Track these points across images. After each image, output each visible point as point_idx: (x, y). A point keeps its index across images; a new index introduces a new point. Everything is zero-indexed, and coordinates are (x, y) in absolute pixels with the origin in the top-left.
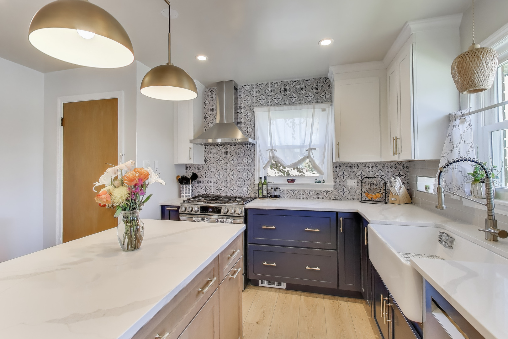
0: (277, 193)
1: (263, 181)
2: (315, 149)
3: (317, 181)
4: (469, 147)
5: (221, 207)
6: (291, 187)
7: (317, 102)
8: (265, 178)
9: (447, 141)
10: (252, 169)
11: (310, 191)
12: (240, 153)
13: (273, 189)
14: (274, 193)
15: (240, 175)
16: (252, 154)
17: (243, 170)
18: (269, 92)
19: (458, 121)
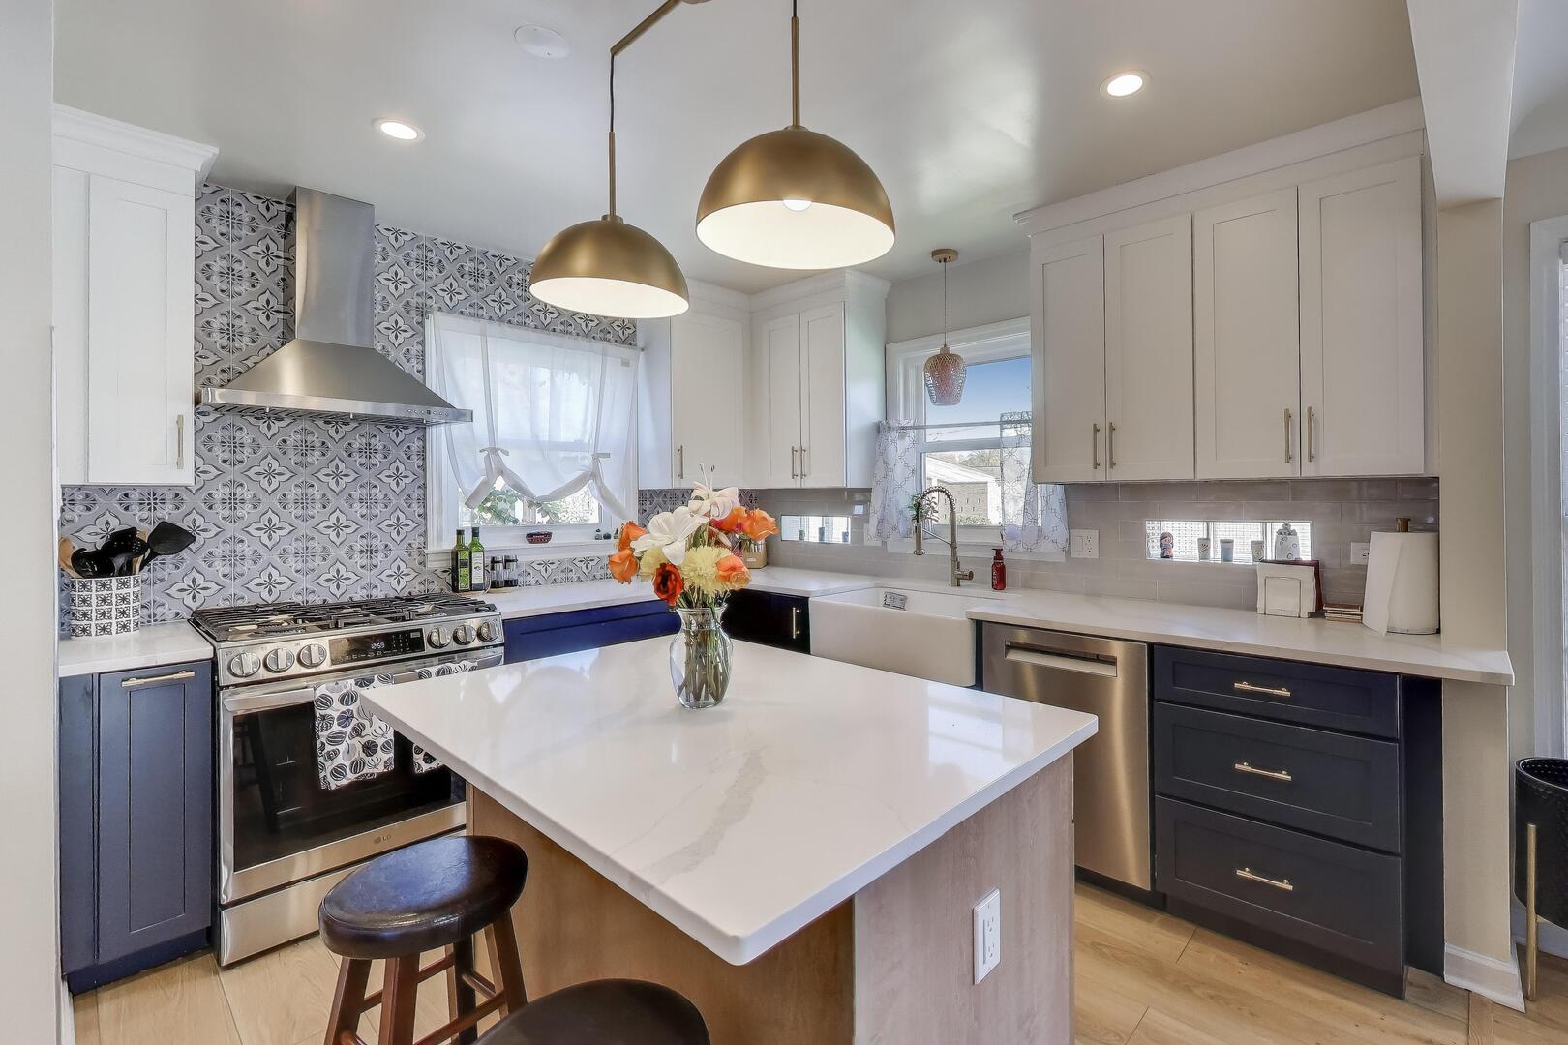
0: (511, 573)
1: (468, 540)
2: (607, 455)
3: (602, 533)
4: (908, 472)
5: (420, 630)
6: (537, 553)
7: (605, 339)
8: (475, 533)
9: (880, 463)
10: (415, 505)
11: (586, 561)
12: (368, 451)
13: (499, 562)
14: (501, 573)
15: (368, 527)
16: (415, 457)
17: (379, 509)
18: (477, 275)
19: (894, 434)
